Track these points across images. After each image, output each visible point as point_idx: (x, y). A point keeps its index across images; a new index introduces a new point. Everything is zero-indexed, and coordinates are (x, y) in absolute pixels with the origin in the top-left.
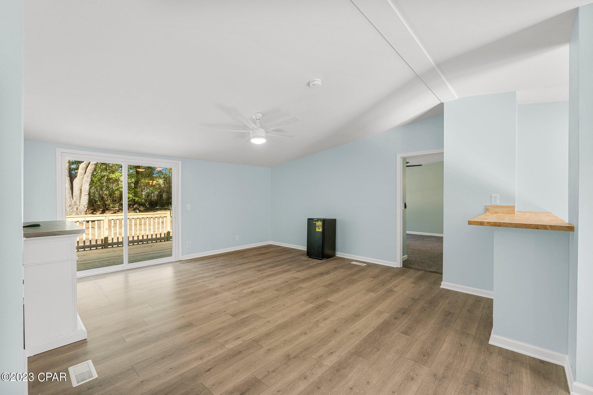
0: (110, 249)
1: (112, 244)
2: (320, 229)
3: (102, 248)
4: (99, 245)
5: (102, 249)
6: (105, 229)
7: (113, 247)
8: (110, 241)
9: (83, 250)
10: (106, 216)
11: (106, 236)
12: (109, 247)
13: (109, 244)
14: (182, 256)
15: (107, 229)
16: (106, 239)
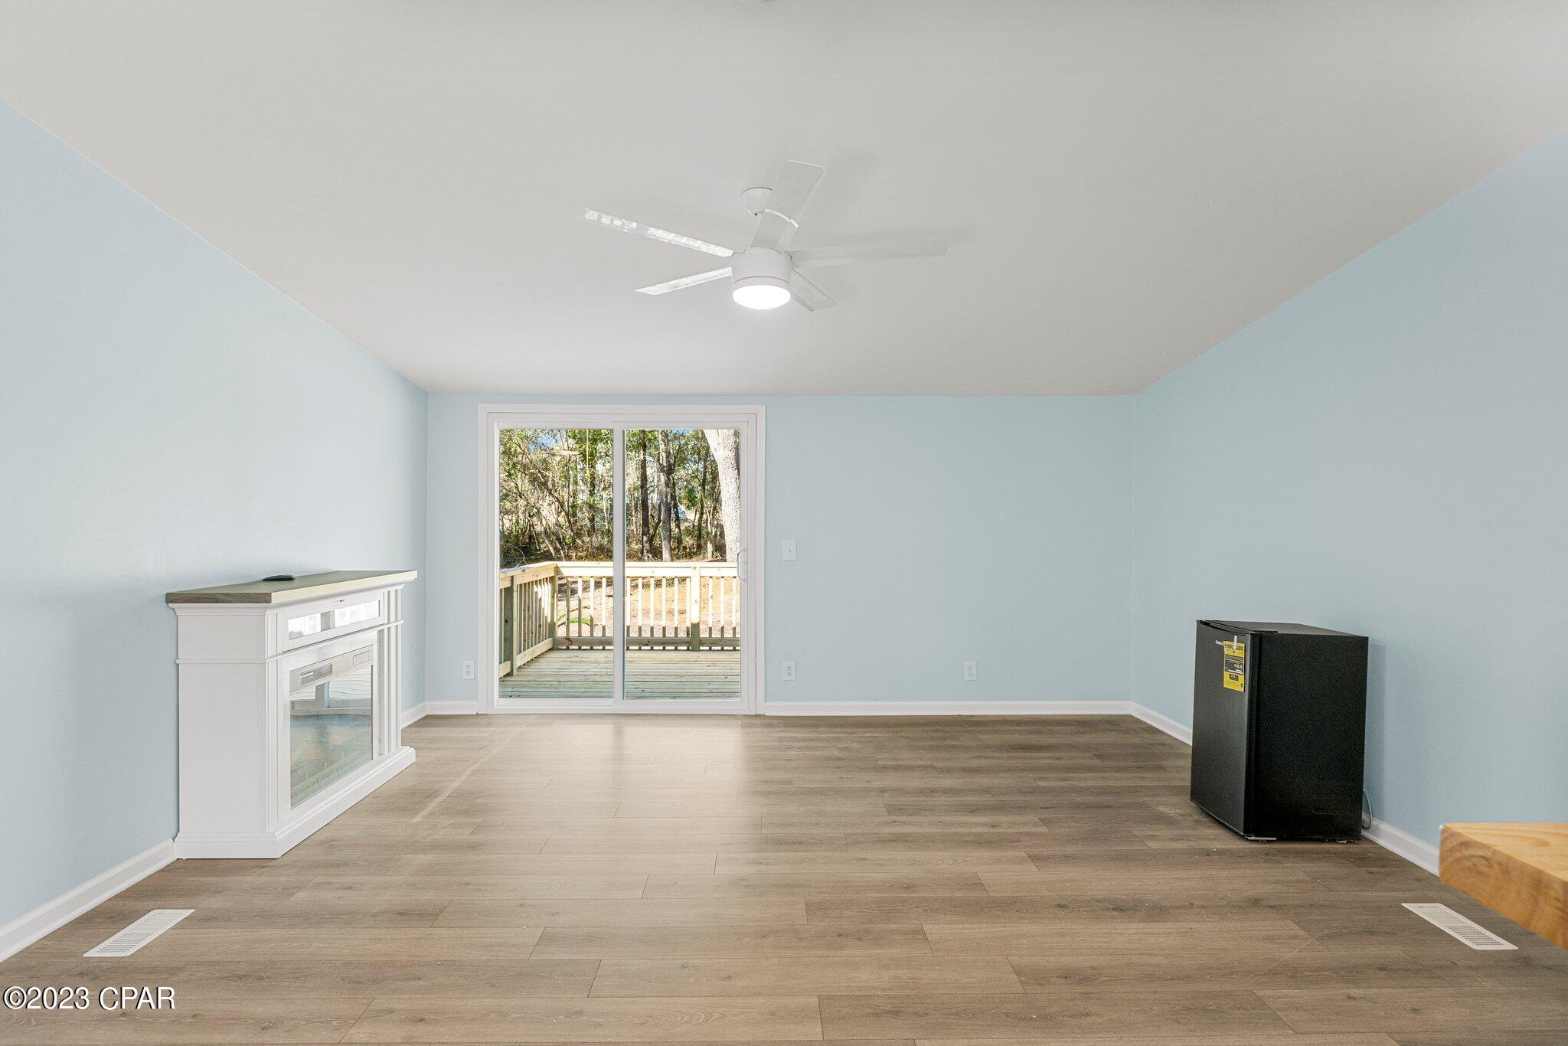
0: (703, 656)
1: (711, 643)
2: (1237, 679)
3: (688, 650)
4: (682, 642)
5: (688, 652)
6: (693, 601)
7: (710, 648)
8: (704, 635)
9: (649, 648)
10: (695, 568)
11: (695, 621)
12: (701, 648)
13: (702, 642)
14: (767, 703)
15: (696, 602)
16: (695, 627)
